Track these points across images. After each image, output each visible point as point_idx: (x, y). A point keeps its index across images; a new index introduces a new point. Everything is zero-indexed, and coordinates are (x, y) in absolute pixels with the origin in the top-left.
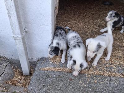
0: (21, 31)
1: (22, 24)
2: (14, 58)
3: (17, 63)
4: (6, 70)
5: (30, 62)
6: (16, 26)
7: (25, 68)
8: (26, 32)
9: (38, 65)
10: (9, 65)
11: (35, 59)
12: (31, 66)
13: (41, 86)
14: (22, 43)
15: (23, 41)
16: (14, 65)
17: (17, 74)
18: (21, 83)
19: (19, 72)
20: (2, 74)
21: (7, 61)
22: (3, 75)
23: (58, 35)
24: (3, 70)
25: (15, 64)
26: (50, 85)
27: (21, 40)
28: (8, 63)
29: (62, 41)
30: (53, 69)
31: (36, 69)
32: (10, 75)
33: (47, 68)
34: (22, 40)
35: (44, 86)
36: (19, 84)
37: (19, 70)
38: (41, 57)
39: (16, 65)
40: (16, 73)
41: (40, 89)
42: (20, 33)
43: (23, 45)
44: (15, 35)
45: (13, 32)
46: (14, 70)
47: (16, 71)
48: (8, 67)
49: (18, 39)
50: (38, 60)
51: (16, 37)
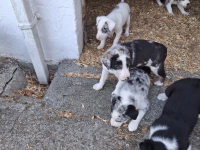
0: (28, 16)
1: (31, 6)
2: (26, 60)
3: (29, 67)
4: (15, 76)
5: (48, 66)
6: (20, 8)
7: (41, 73)
8: (38, 19)
9: (59, 70)
10: (20, 69)
11: (55, 62)
12: (50, 71)
13: (60, 96)
14: (32, 36)
15: (34, 33)
16: (26, 70)
17: (31, 83)
18: (36, 95)
19: (34, 80)
20: (10, 81)
21: (16, 64)
22: (10, 83)
23: (133, 82)
24: (11, 76)
25: (28, 68)
26: (73, 95)
27: (31, 31)
28: (17, 66)
29: (139, 95)
30: (79, 75)
31: (56, 74)
32: (21, 83)
33: (71, 74)
34: (33, 31)
35: (64, 96)
36: (33, 95)
37: (34, 77)
38: (63, 59)
39: (29, 70)
40: (29, 81)
41: (58, 100)
42: (27, 20)
43: (35, 38)
44: (21, 22)
45: (18, 18)
46: (27, 77)
47: (30, 79)
48: (17, 72)
49: (25, 29)
50: (60, 63)
51: (23, 26)
